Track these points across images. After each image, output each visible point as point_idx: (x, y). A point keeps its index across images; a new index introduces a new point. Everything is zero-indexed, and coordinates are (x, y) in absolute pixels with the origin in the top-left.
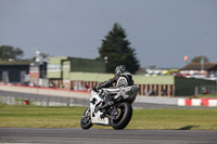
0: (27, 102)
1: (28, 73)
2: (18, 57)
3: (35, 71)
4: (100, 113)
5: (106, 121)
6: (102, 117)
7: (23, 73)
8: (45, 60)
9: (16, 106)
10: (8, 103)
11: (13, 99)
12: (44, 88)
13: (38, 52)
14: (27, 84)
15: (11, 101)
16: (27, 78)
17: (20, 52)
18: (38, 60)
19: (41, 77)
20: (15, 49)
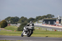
0: (56, 30)
1: (56, 22)
2: (53, 17)
3: (58, 21)
4: (25, 33)
5: (26, 35)
6: (25, 34)
7: (54, 22)
8: (61, 18)
9: (52, 31)
10: (50, 30)
11: (51, 29)
12: (60, 26)
13: (59, 16)
14: (55, 25)
15: (51, 30)
16: (56, 23)
17: (54, 16)
18: (58, 18)
19: (59, 23)
20: (52, 15)
